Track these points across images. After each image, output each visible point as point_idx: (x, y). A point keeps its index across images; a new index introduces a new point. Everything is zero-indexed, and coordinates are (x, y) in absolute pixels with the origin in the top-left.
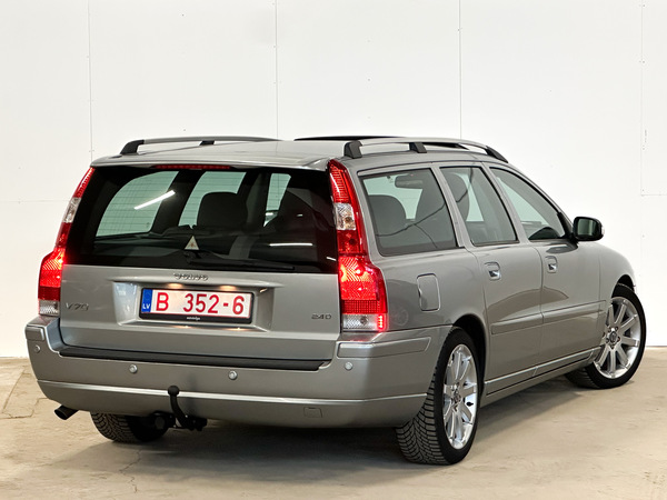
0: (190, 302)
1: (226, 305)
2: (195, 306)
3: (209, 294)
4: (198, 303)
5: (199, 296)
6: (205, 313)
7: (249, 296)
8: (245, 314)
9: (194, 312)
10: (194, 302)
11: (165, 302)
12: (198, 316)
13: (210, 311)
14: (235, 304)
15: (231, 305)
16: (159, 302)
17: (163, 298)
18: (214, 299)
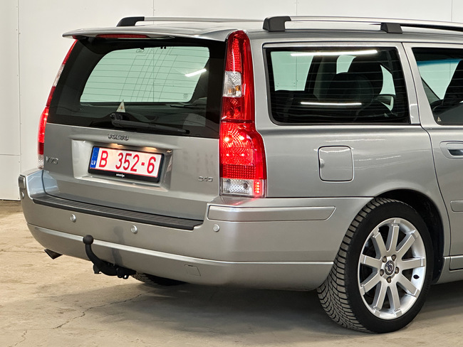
0: (120, 160)
1: (143, 164)
2: (123, 165)
3: (134, 154)
4: (126, 161)
5: (127, 154)
6: (129, 171)
7: (160, 156)
8: (155, 174)
9: (121, 170)
10: (123, 160)
11: (105, 159)
12: (124, 174)
13: (132, 169)
14: (150, 164)
15: (146, 165)
16: (102, 159)
17: (105, 156)
18: (136, 158)
